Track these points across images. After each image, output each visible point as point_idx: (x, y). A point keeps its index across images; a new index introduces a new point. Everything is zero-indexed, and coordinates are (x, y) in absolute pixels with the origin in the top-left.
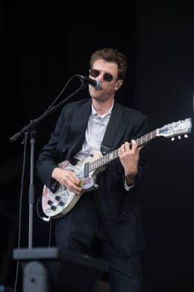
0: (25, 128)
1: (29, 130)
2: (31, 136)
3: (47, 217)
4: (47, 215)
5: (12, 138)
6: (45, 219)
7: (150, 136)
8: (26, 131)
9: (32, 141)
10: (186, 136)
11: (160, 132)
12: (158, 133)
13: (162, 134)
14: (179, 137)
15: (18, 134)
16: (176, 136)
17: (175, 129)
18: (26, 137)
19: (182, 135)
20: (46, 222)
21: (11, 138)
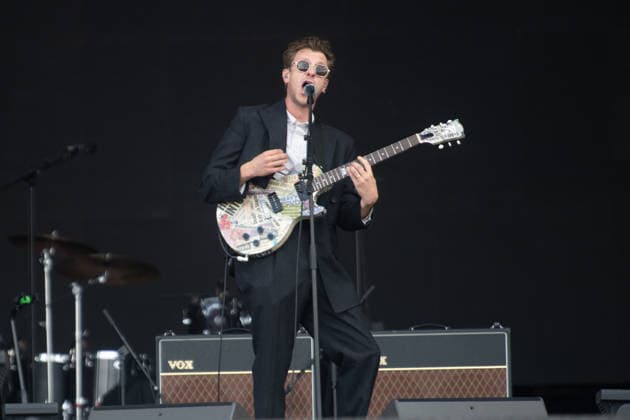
3: (244, 256)
4: (243, 252)
6: (240, 258)
7: (408, 143)
10: (459, 143)
11: (423, 137)
12: (419, 138)
13: (426, 141)
14: (450, 144)
16: (445, 143)
17: (443, 134)
19: (454, 142)
20: (243, 262)
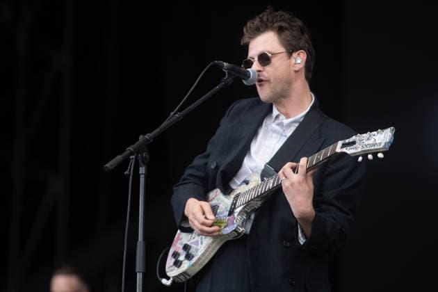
0: (131, 148)
1: (137, 152)
2: (140, 161)
3: (168, 278)
4: (168, 274)
5: (110, 165)
6: (164, 281)
7: (328, 151)
8: (132, 153)
9: (142, 170)
10: (380, 155)
12: (339, 147)
13: (344, 150)
14: (370, 157)
15: (119, 158)
16: (365, 155)
17: (366, 143)
18: (132, 163)
19: (375, 154)
21: (107, 165)
